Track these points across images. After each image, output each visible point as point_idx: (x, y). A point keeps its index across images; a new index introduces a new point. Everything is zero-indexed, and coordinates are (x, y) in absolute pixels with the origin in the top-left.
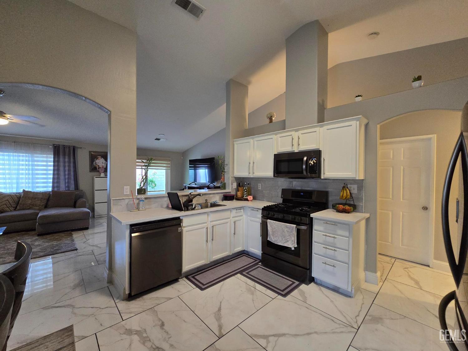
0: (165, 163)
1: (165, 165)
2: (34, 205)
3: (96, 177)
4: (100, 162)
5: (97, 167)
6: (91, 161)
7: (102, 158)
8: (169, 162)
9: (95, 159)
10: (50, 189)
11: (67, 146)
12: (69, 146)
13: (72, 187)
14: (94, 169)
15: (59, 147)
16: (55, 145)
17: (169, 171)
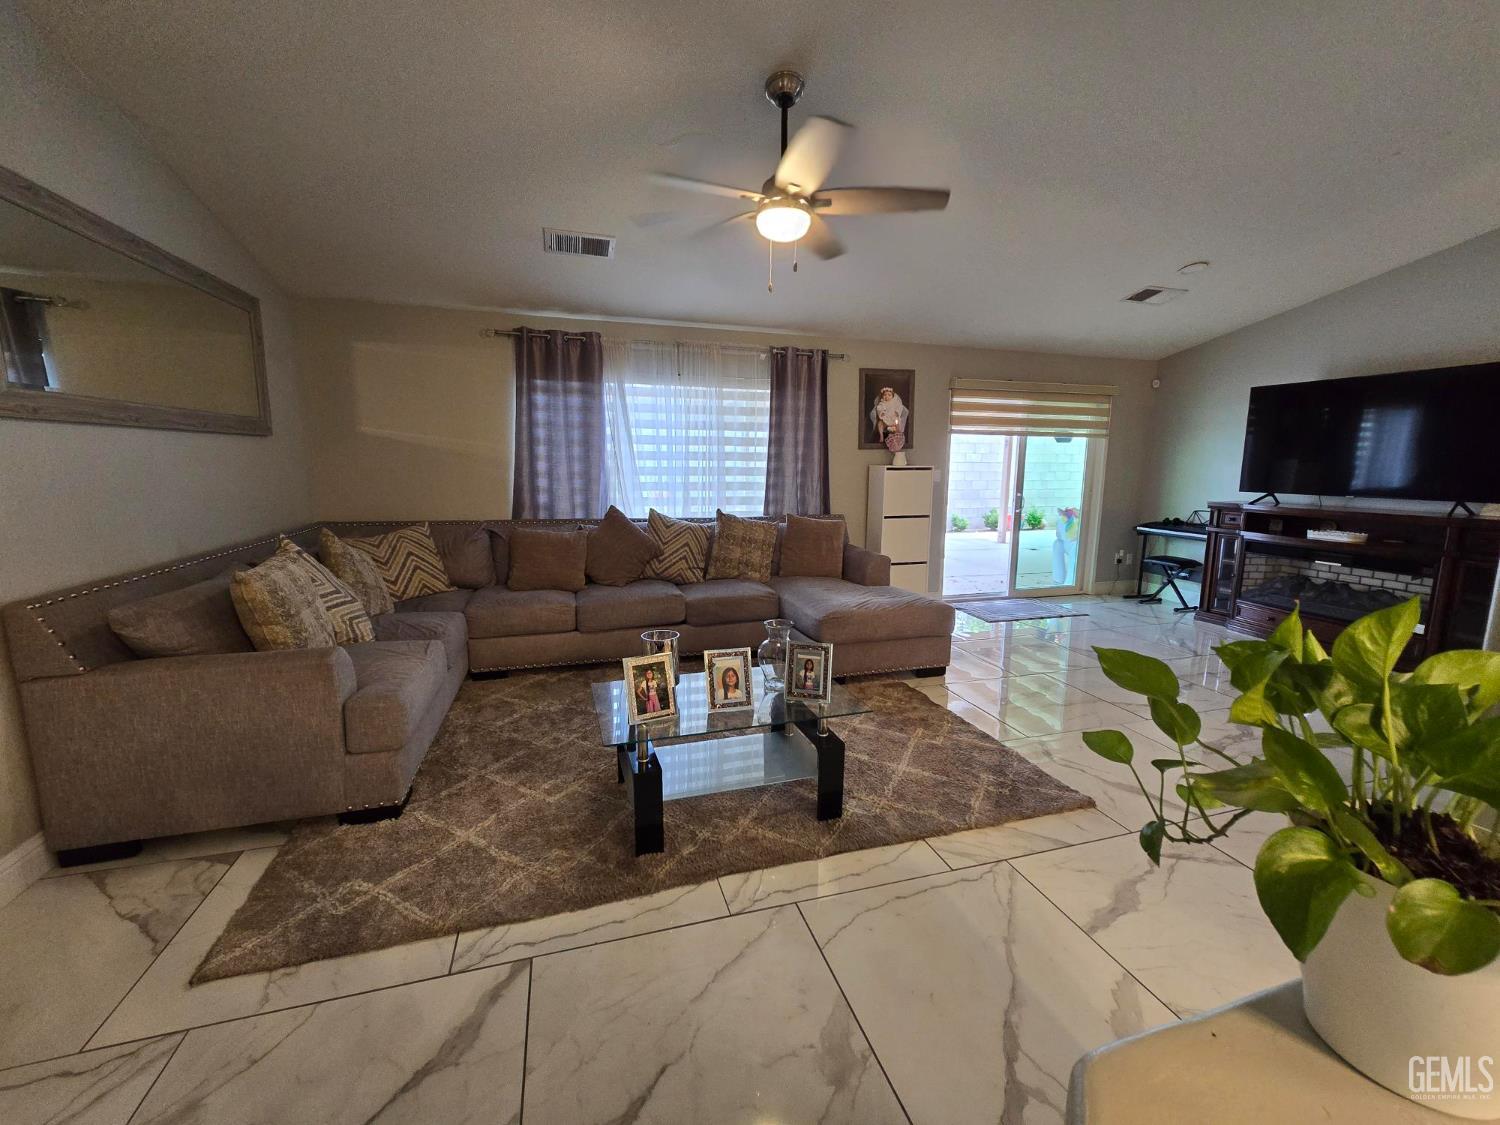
0: (1088, 410)
1: (1089, 418)
2: (748, 566)
3: (888, 469)
4: (890, 410)
5: (881, 431)
6: (863, 405)
7: (896, 396)
8: (1106, 406)
9: (876, 400)
10: (759, 510)
11: (803, 351)
12: (811, 351)
13: (814, 504)
14: (873, 436)
15: (784, 357)
16: (775, 351)
17: (1103, 442)
